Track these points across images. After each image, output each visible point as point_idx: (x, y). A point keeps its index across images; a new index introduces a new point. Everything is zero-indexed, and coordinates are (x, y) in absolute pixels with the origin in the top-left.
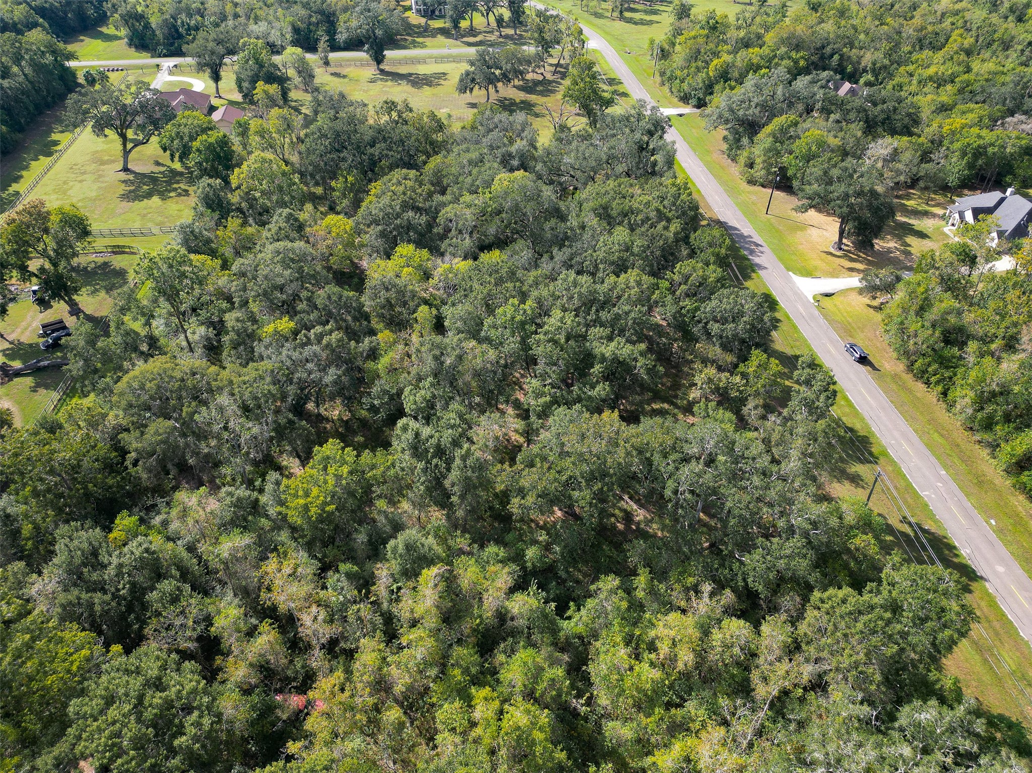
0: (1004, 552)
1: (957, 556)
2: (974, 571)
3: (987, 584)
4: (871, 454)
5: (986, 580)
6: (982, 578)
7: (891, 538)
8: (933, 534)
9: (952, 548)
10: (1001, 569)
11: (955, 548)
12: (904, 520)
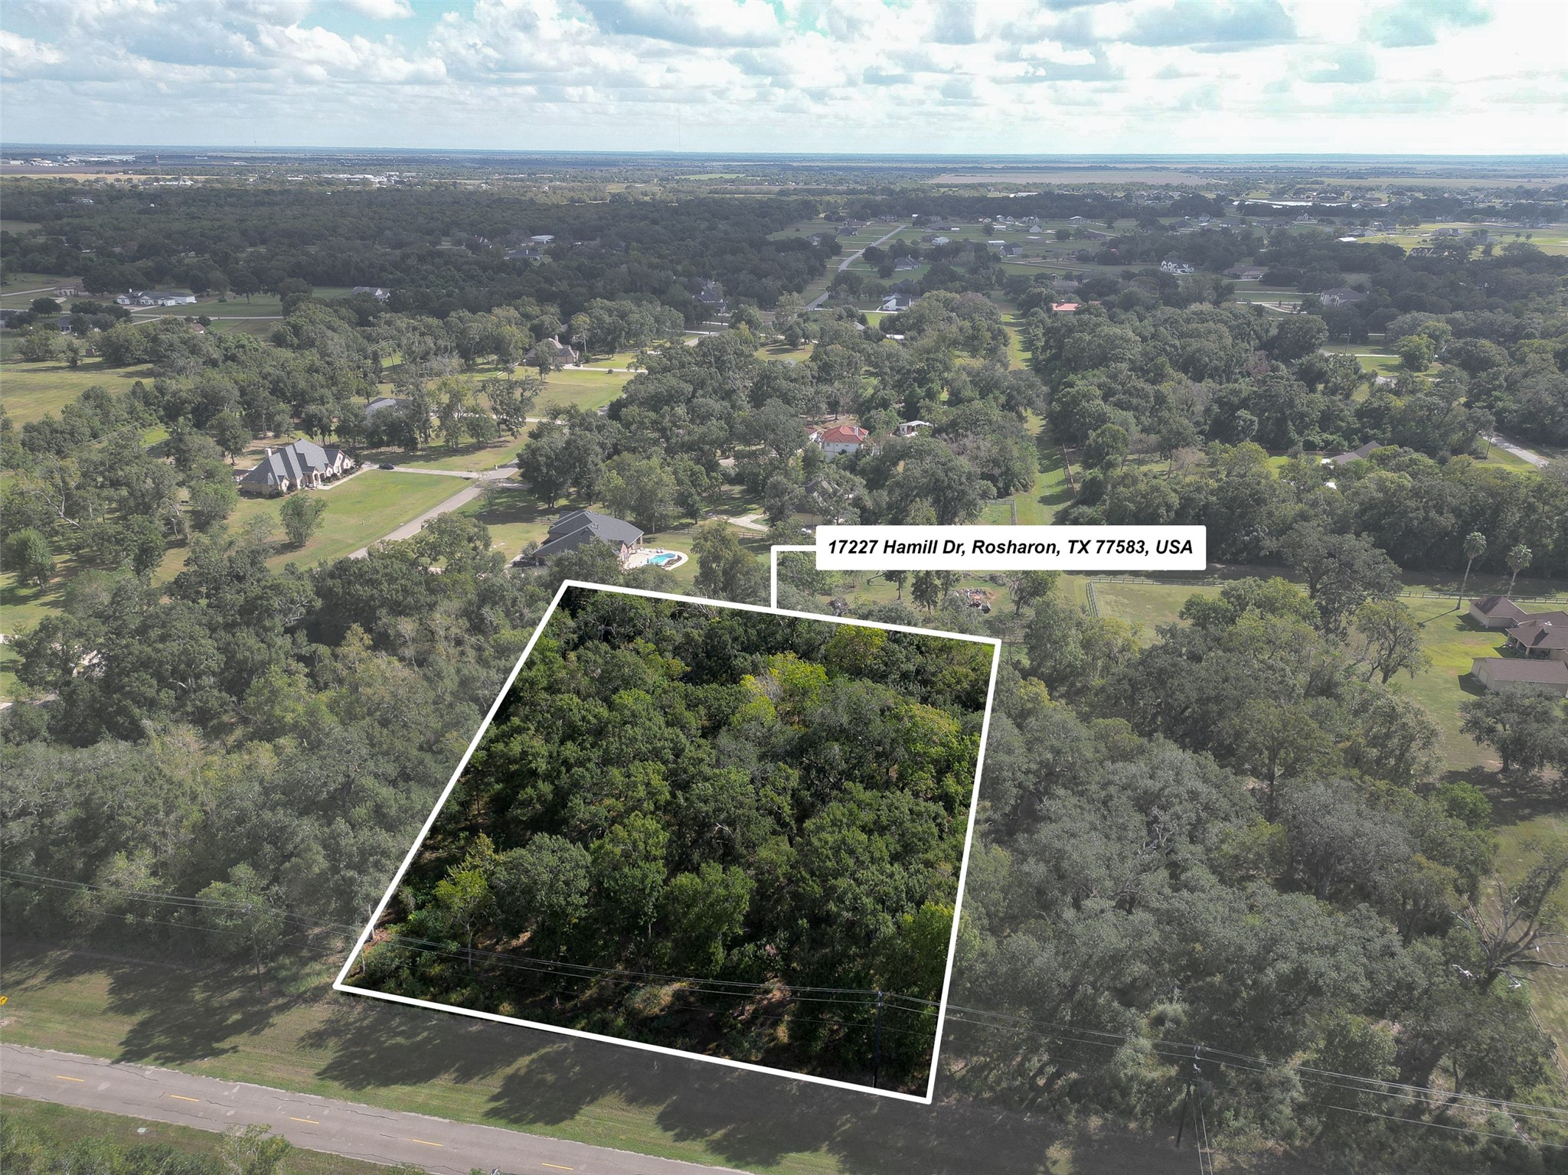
0: (109, 1108)
1: (156, 1059)
2: (129, 1060)
3: (108, 1061)
4: (335, 1078)
5: (113, 1063)
6: (117, 1062)
7: (229, 1022)
8: (196, 1058)
9: (165, 1061)
10: (103, 1086)
11: (163, 1064)
12: (235, 1049)
